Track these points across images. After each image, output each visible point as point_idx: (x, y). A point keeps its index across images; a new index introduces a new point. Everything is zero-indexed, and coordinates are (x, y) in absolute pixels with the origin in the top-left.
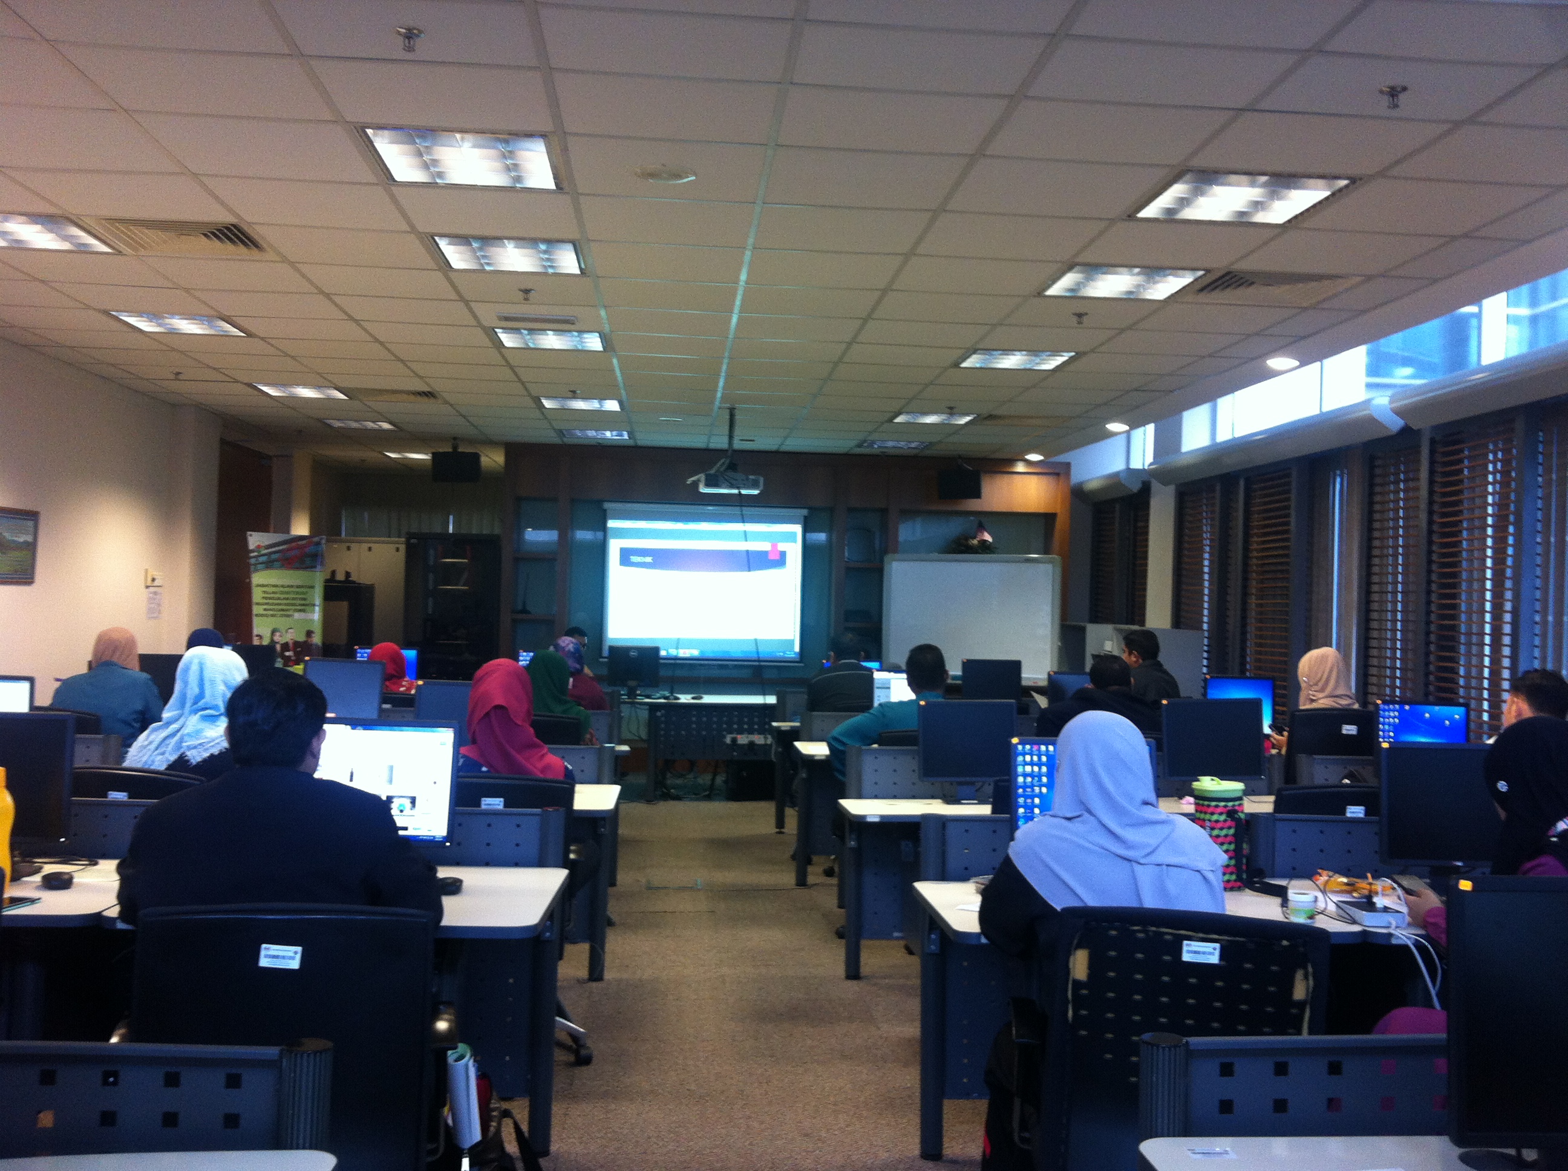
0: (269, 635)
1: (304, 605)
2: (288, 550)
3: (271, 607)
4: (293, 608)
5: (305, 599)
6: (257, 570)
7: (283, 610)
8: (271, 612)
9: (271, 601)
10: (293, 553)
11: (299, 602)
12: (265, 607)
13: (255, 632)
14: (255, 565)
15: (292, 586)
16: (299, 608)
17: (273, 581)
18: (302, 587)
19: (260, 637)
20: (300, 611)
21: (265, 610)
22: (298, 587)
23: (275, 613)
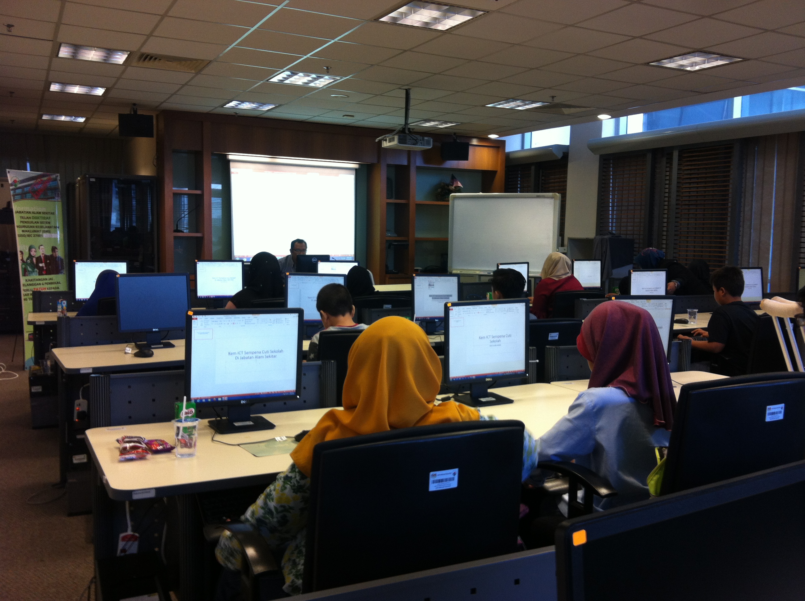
0: (27, 250)
1: (49, 227)
2: (35, 184)
3: (27, 229)
4: (42, 229)
6: (15, 200)
7: (35, 231)
8: (28, 233)
9: (26, 224)
10: (39, 186)
11: (46, 225)
13: (19, 248)
14: (14, 196)
16: (46, 229)
17: (27, 209)
19: (23, 253)
20: (47, 232)
21: (23, 231)
22: (44, 213)
23: (30, 233)
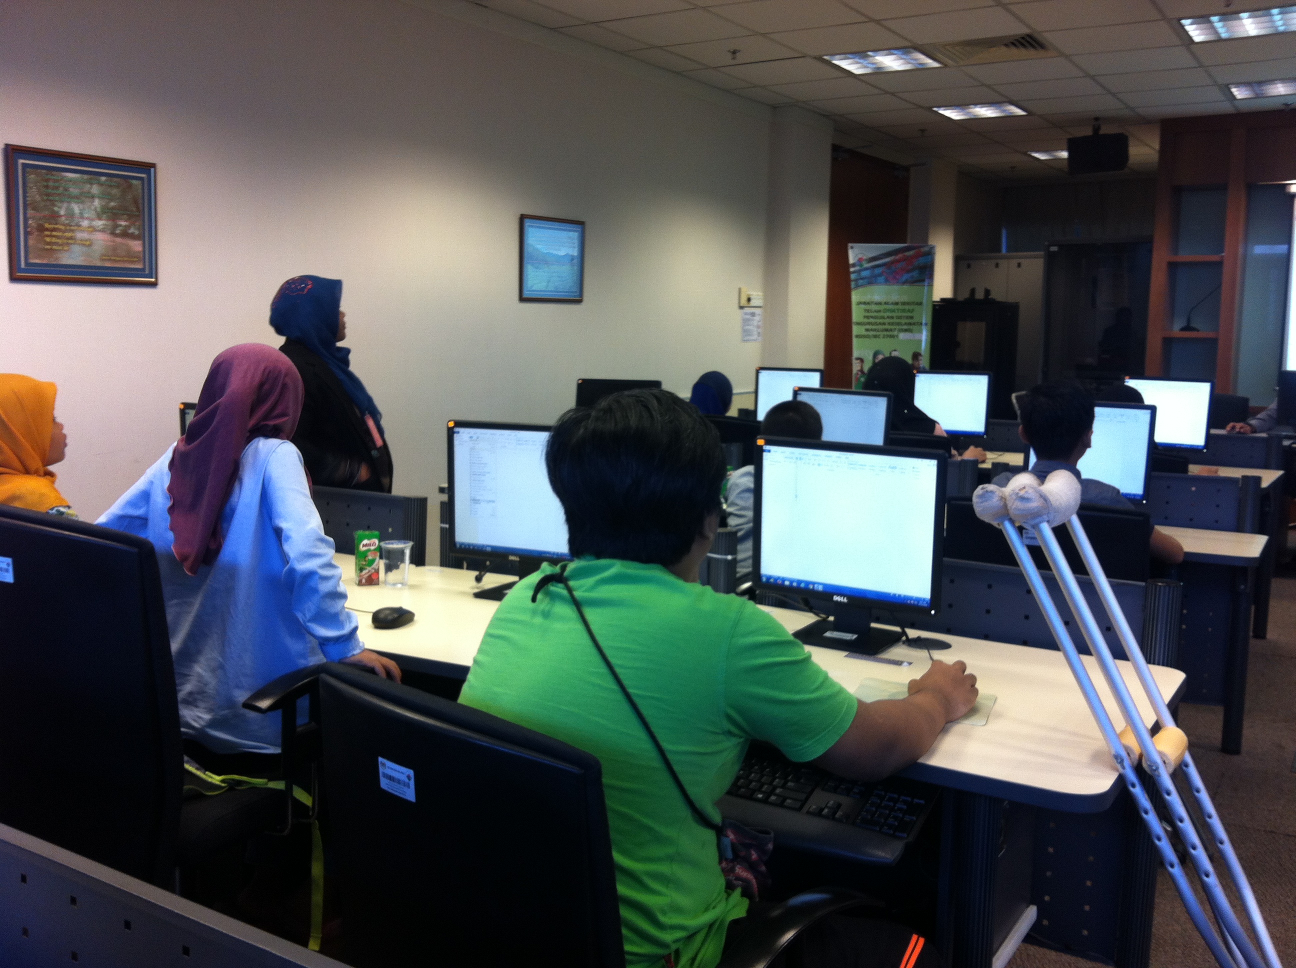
0: (871, 358)
1: (910, 324)
2: (892, 262)
3: (874, 327)
4: (897, 327)
5: (912, 318)
6: (857, 286)
7: (887, 330)
8: (874, 333)
9: (871, 320)
10: (900, 266)
11: (903, 321)
12: (868, 327)
13: (856, 354)
14: (856, 280)
15: (897, 304)
16: (905, 327)
17: (877, 298)
18: (908, 304)
19: (861, 360)
20: (906, 330)
21: (867, 330)
22: (904, 304)
23: (878, 333)
